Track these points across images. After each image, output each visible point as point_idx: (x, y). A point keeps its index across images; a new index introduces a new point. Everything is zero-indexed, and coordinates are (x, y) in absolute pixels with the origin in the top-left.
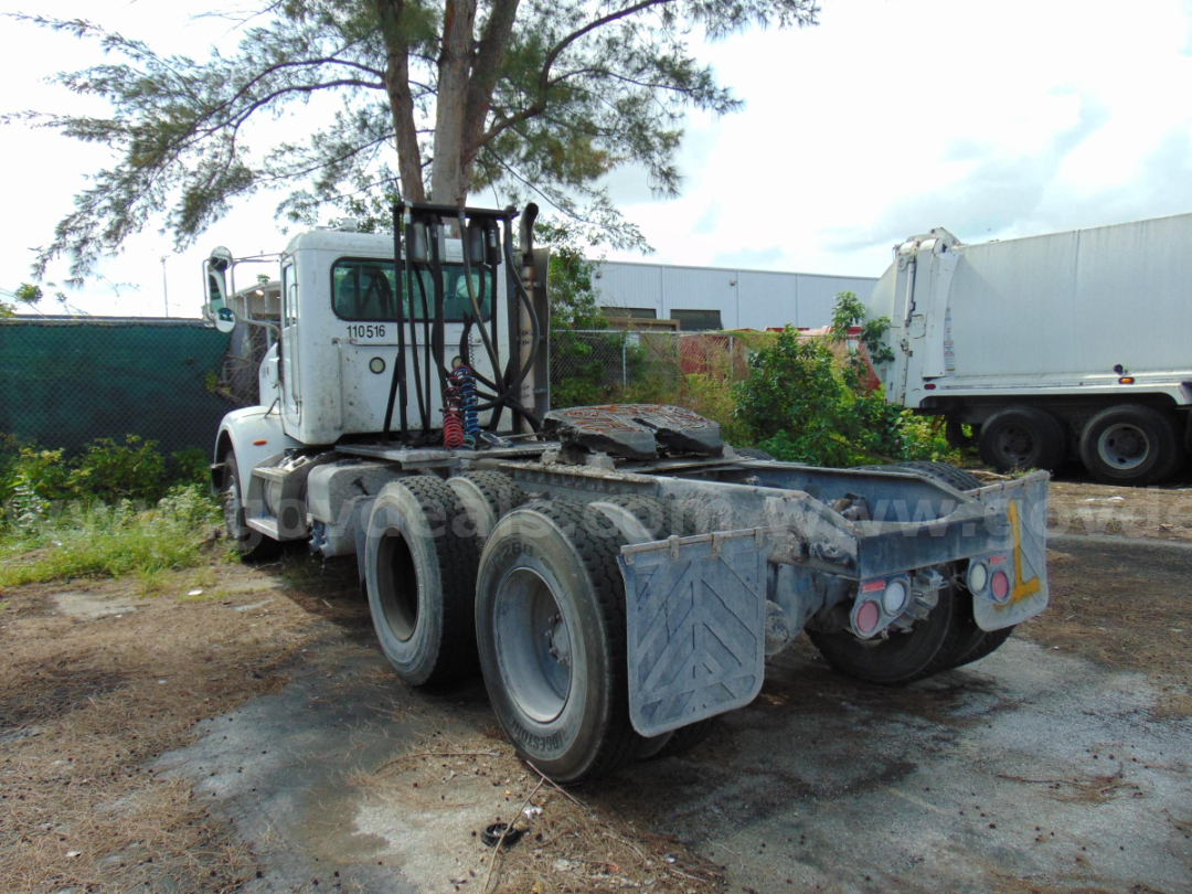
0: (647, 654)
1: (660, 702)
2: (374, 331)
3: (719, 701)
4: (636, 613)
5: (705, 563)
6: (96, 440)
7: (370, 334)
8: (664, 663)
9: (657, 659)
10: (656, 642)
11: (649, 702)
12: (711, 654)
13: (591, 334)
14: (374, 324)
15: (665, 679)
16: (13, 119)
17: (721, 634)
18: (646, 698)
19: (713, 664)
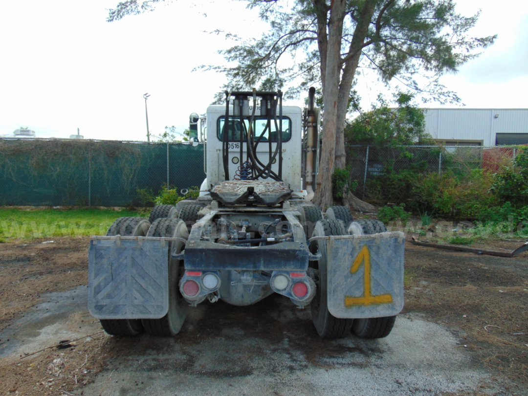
0: (100, 283)
1: (106, 305)
2: (235, 146)
3: (141, 313)
4: (94, 265)
5: (134, 249)
6: (192, 187)
7: (232, 147)
8: (109, 289)
9: (105, 287)
10: (105, 279)
11: (99, 304)
12: (137, 290)
13: (425, 148)
14: (235, 143)
15: (109, 296)
16: (197, 69)
17: (142, 283)
18: (97, 302)
19: (137, 295)
